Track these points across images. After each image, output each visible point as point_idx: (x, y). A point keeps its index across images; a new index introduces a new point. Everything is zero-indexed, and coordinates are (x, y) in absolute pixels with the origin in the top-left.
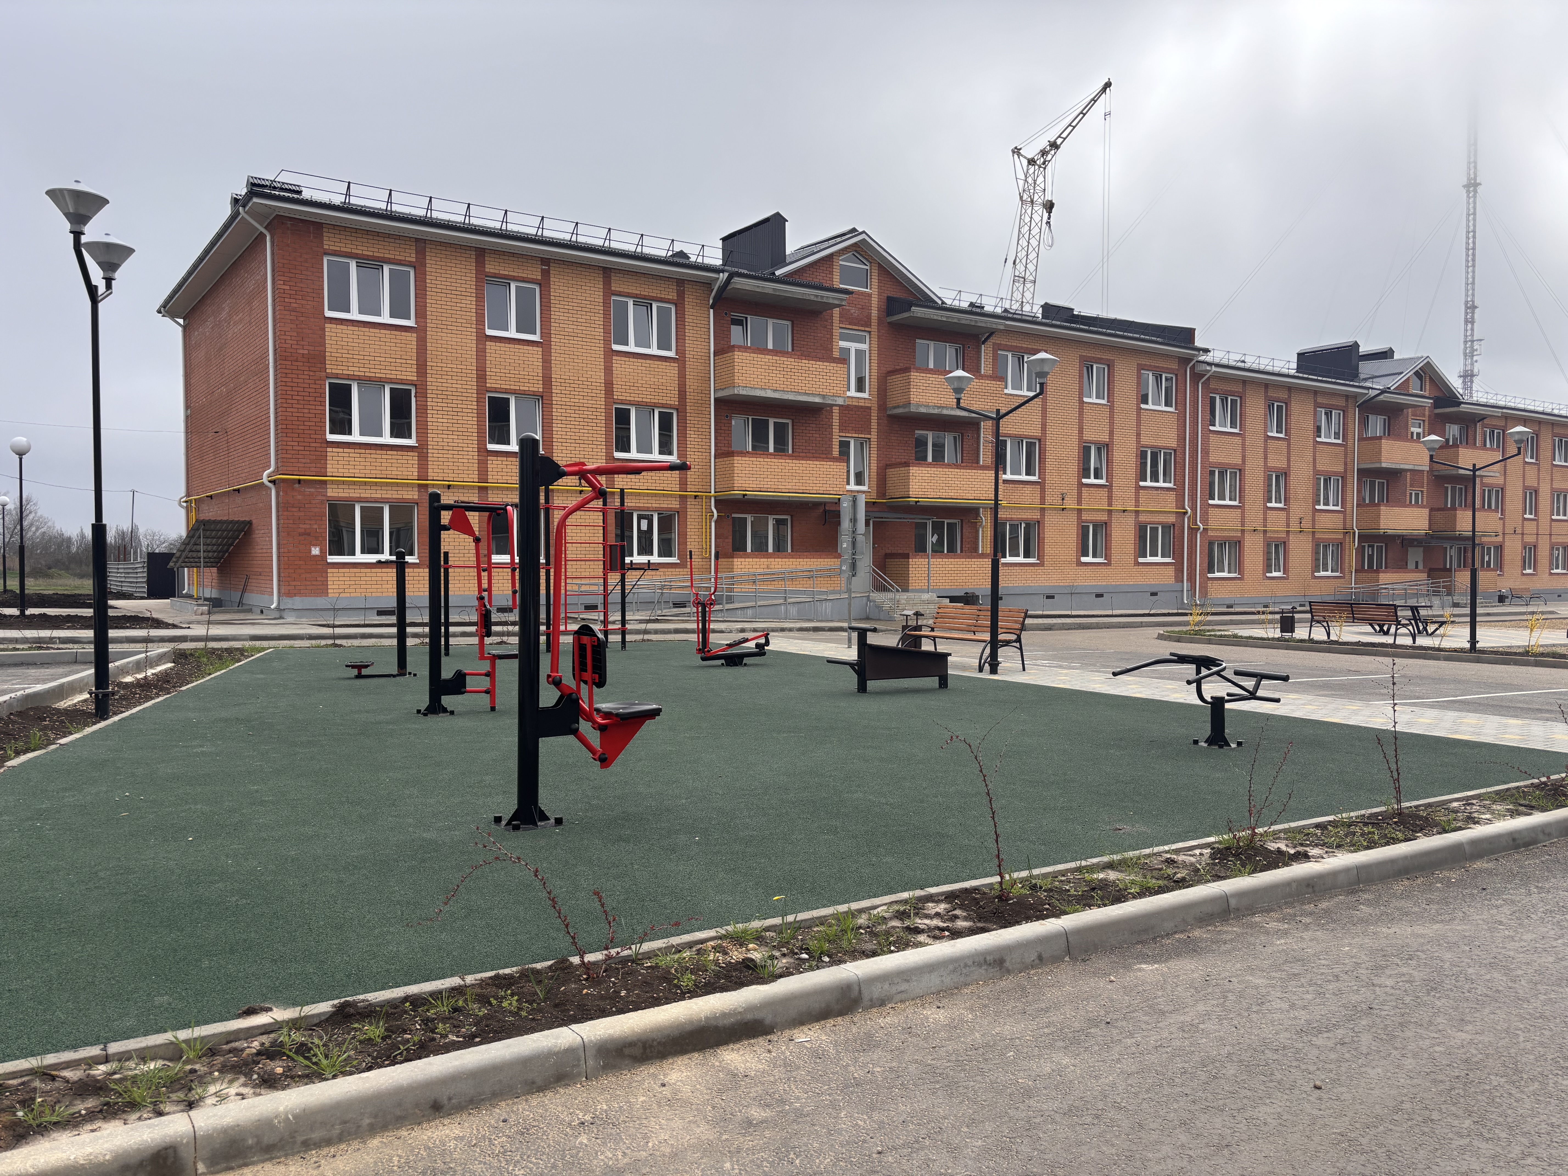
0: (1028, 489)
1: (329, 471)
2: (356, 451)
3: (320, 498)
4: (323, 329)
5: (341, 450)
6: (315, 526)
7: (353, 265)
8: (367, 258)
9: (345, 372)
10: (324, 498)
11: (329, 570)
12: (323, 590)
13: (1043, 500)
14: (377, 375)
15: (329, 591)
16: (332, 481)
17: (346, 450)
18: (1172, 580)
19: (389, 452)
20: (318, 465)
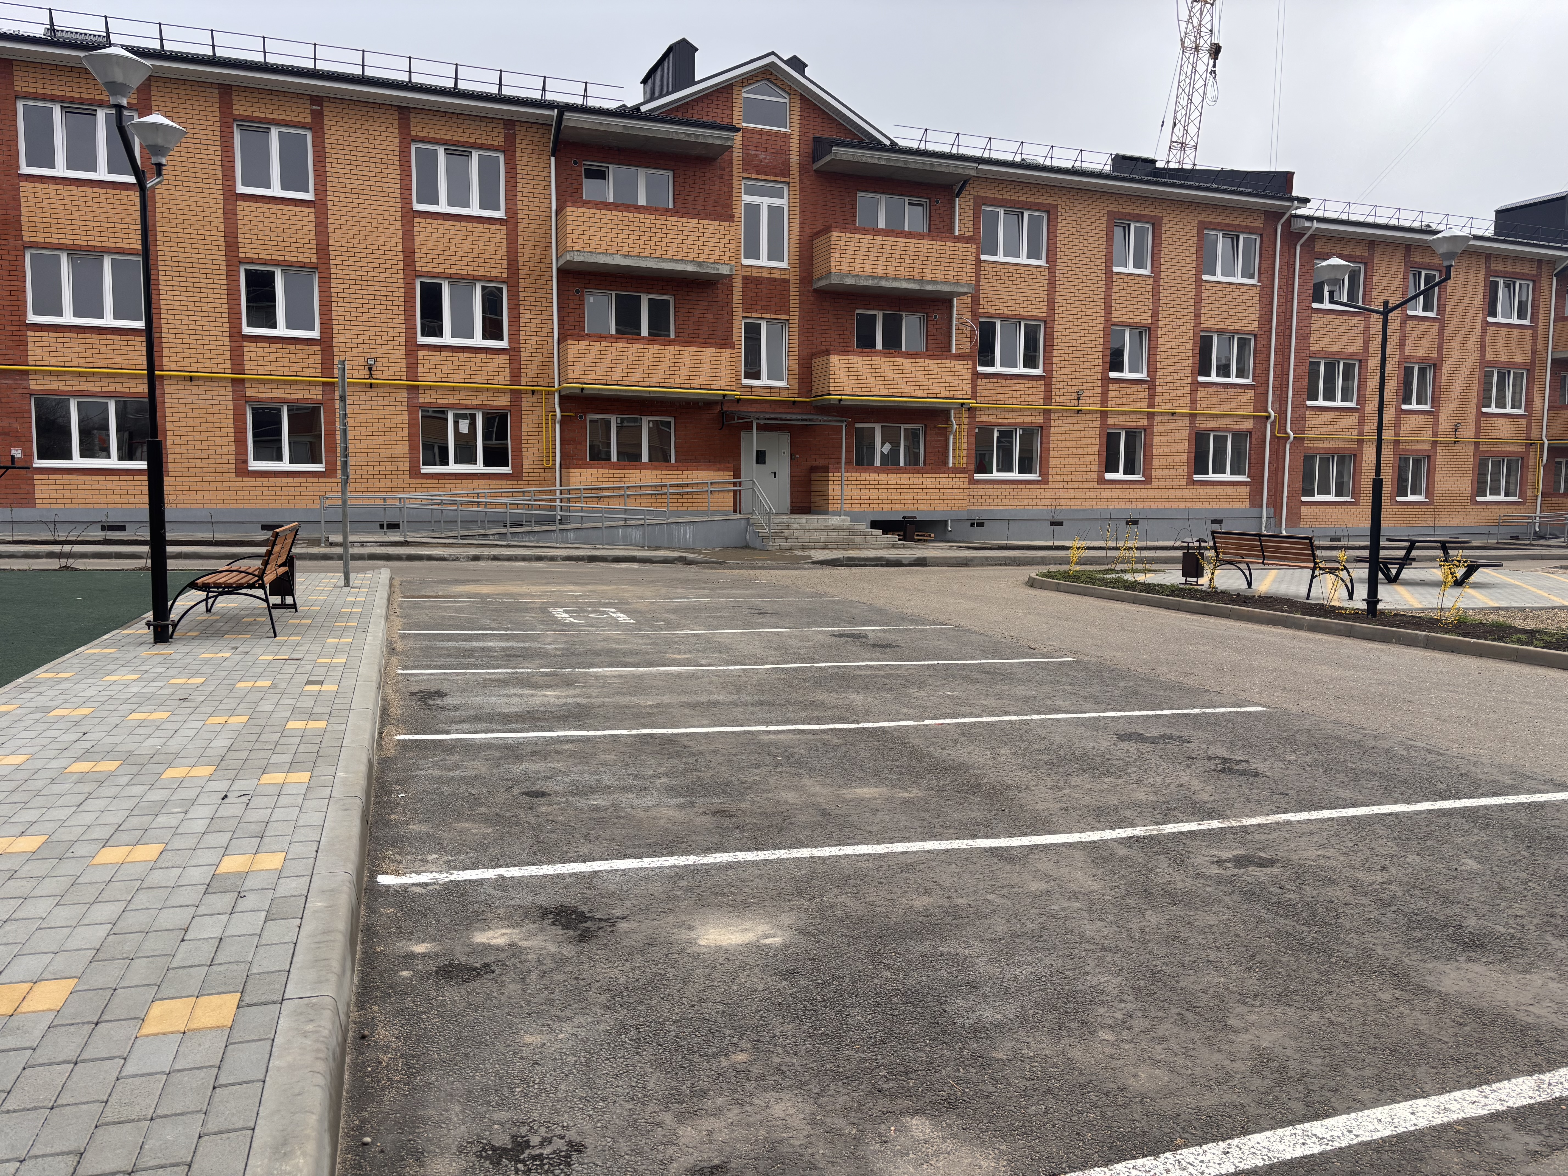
0: (1024, 385)
1: (31, 359)
2: (66, 335)
3: (20, 391)
4: (18, 189)
5: (46, 334)
6: (16, 425)
7: (57, 110)
8: (72, 100)
9: (47, 240)
10: (26, 391)
11: (36, 477)
12: (29, 500)
13: (1048, 400)
14: (90, 243)
15: (37, 501)
16: (36, 371)
17: (51, 334)
18: (1246, 504)
19: (108, 337)
20: (16, 352)
